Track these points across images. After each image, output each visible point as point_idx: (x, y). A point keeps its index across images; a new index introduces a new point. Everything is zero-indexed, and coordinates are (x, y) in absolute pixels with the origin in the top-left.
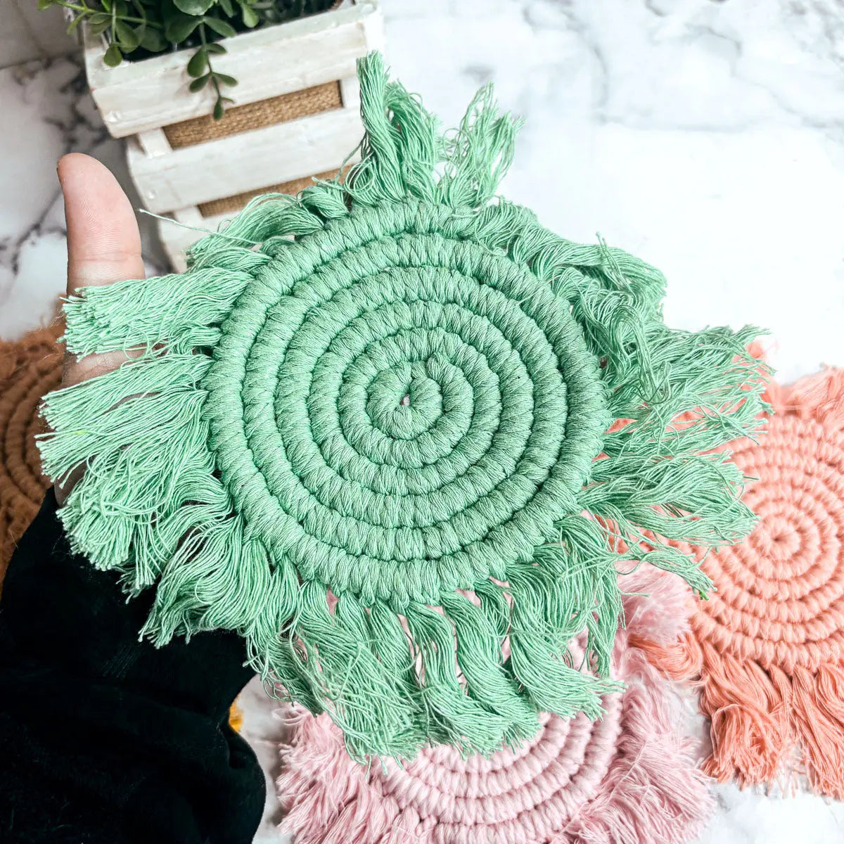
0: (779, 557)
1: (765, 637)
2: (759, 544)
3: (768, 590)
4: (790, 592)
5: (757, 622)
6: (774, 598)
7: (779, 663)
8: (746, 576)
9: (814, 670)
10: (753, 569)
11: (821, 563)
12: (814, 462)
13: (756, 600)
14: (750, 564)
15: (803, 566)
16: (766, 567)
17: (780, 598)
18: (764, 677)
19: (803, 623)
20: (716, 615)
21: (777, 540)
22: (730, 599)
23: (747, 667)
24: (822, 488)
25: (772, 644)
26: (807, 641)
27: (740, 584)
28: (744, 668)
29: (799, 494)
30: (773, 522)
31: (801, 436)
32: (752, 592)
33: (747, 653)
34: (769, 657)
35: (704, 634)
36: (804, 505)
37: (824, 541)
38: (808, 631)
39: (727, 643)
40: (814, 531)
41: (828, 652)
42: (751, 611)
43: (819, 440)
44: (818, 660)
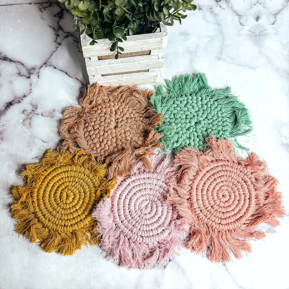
0: (222, 201)
1: (210, 219)
2: (218, 196)
3: (216, 208)
4: (221, 210)
5: (210, 215)
6: (217, 210)
7: (211, 226)
8: (212, 202)
9: (219, 231)
10: (215, 201)
11: (231, 206)
12: (241, 180)
13: (212, 209)
14: (214, 200)
15: (227, 205)
16: (218, 202)
17: (218, 211)
18: (207, 228)
19: (221, 219)
20: (201, 210)
21: (223, 196)
22: (206, 206)
23: (203, 225)
24: (240, 187)
25: (211, 221)
26: (220, 223)
27: (210, 204)
28: (203, 224)
29: (234, 186)
30: (224, 191)
31: (241, 171)
32: (212, 207)
33: (205, 221)
34: (210, 224)
35: (196, 213)
36: (234, 190)
37: (234, 200)
38: (221, 221)
39: (201, 217)
40: (233, 197)
41: (224, 228)
42: (210, 212)
43: (245, 174)
44: (221, 228)
